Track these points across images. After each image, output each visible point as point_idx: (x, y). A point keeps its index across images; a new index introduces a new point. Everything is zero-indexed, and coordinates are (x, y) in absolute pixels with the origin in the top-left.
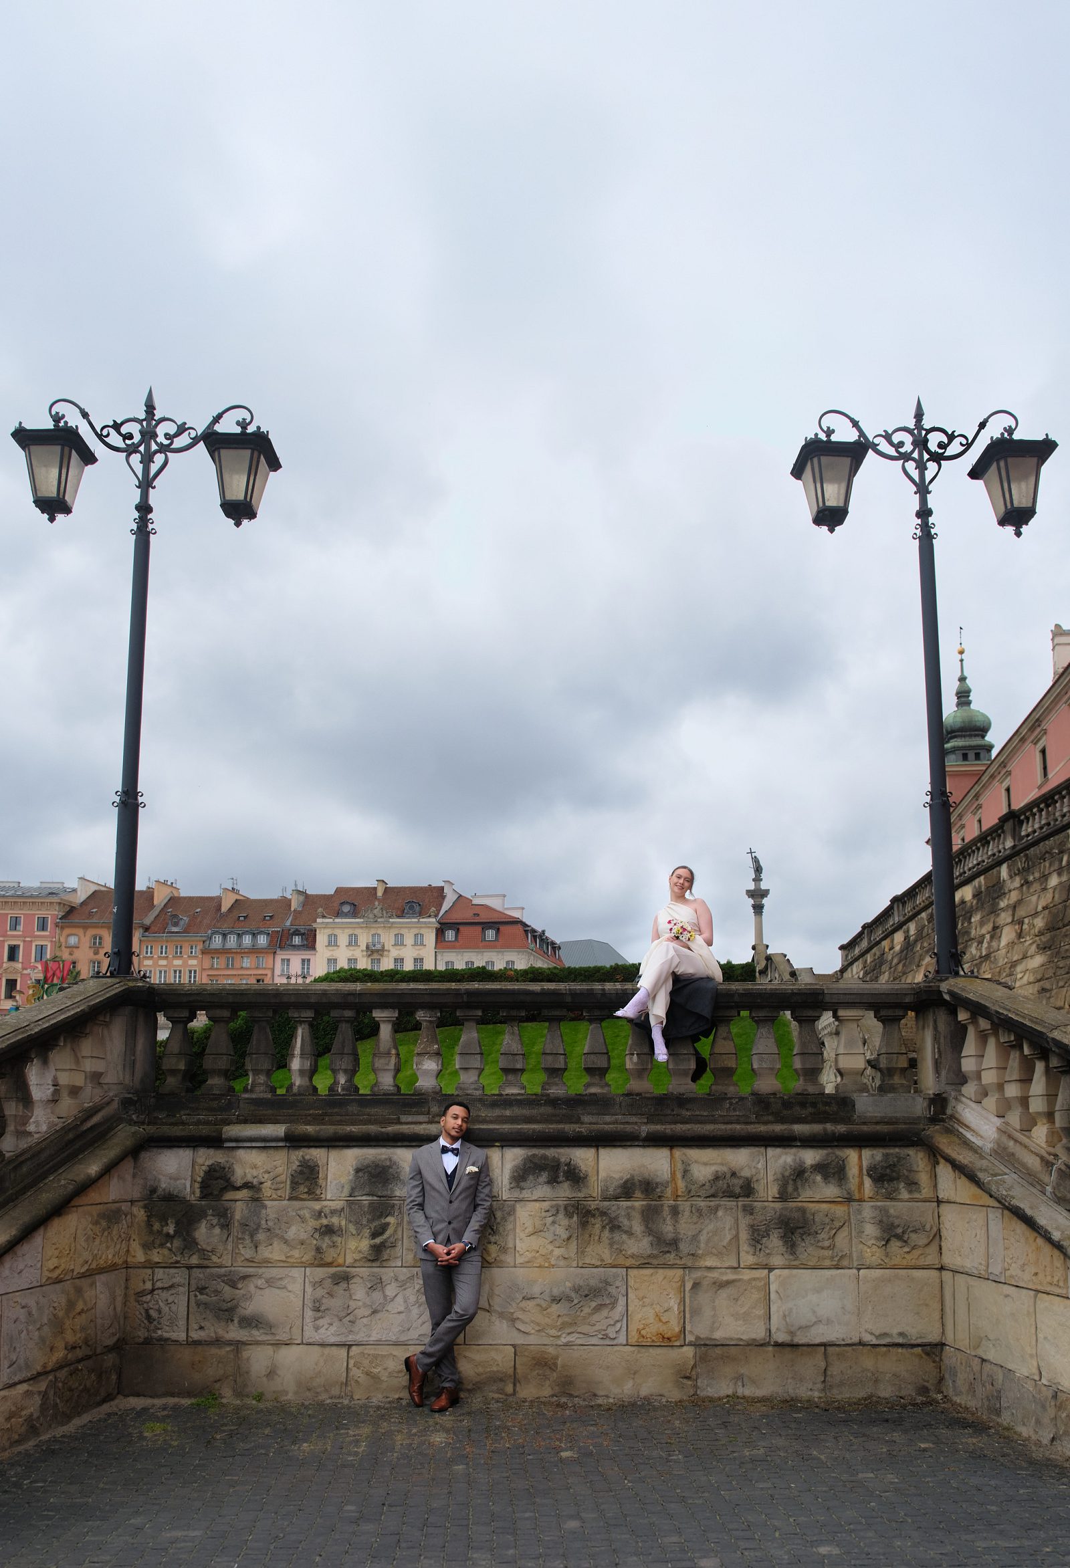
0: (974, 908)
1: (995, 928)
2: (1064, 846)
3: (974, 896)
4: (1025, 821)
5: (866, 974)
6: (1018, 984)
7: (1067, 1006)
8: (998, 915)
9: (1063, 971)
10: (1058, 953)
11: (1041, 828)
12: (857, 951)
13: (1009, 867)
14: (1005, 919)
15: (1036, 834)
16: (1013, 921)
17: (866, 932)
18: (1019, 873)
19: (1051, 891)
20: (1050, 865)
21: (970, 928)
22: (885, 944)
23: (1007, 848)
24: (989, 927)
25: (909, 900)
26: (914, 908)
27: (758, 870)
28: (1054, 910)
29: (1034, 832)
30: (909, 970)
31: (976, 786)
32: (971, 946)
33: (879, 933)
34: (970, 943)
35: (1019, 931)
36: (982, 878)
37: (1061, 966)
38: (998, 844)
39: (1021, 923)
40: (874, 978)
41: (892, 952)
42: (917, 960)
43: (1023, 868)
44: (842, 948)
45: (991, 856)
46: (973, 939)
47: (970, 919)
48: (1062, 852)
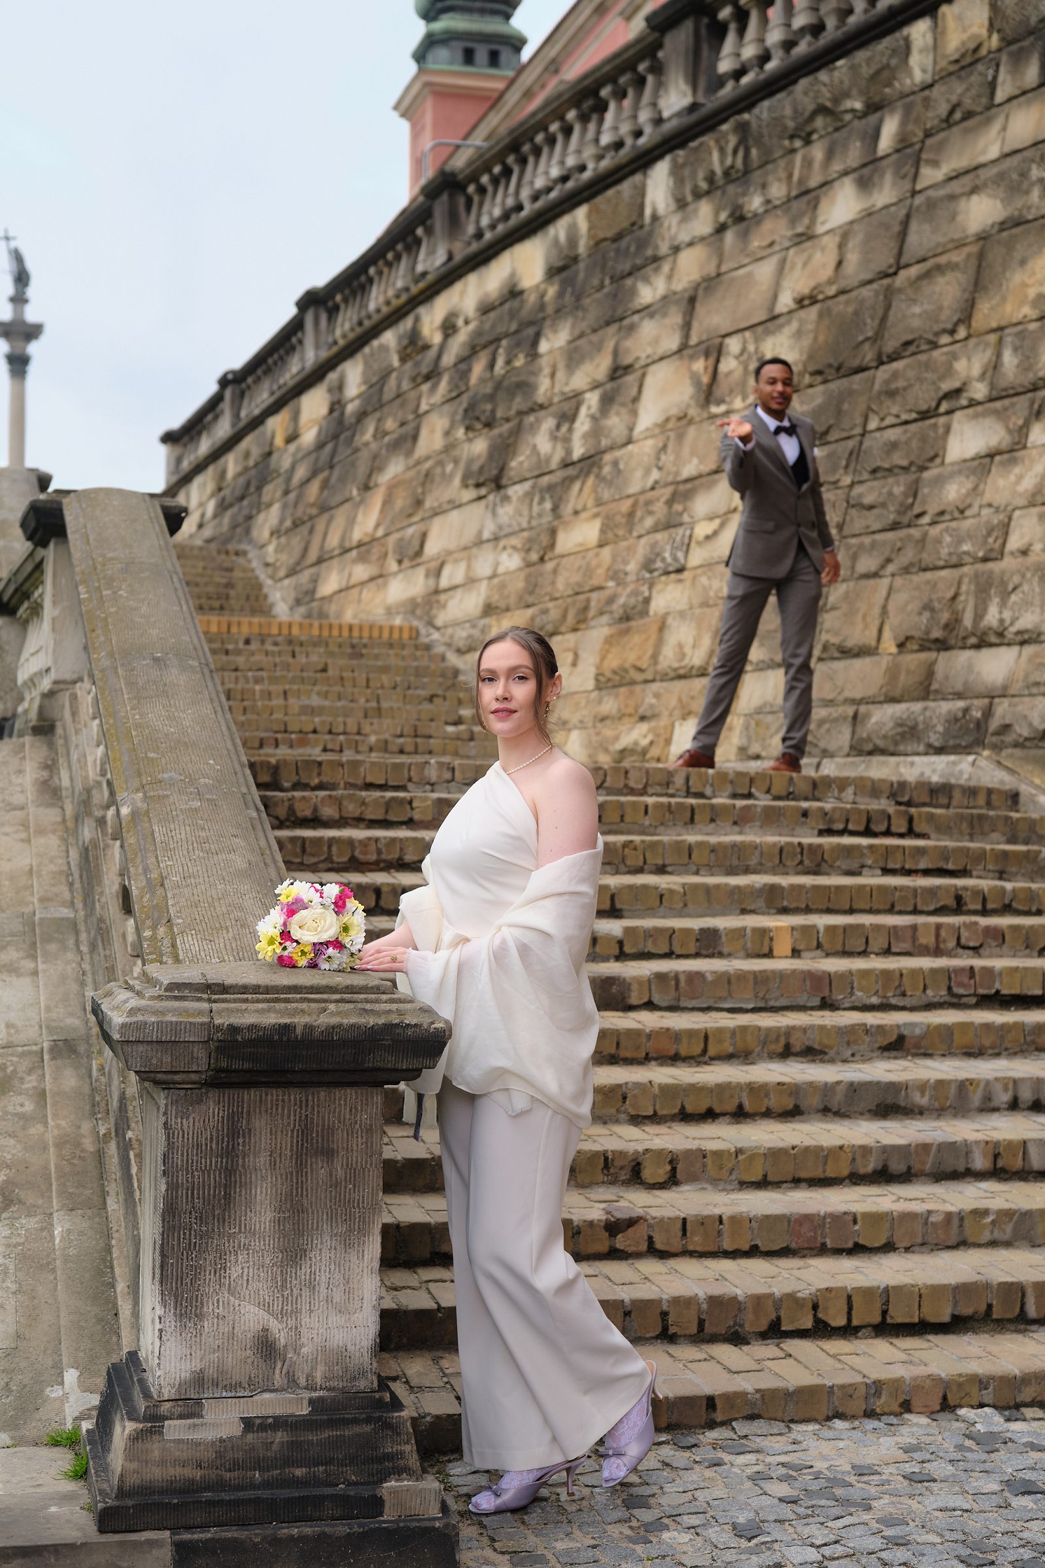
0: (550, 310)
1: (619, 371)
2: (889, 84)
3: (553, 272)
4: (733, 27)
5: (222, 507)
6: (696, 557)
7: (889, 645)
8: (632, 328)
9: (873, 520)
10: (855, 455)
11: (788, 45)
12: (205, 446)
13: (676, 172)
14: (656, 341)
15: (771, 66)
16: (683, 347)
17: (228, 394)
18: (713, 187)
19: (831, 243)
20: (830, 155)
21: (535, 374)
22: (277, 424)
23: (666, 114)
24: (600, 367)
25: (346, 300)
26: (360, 324)
27: (22, 278)
28: (842, 306)
29: (765, 57)
30: (339, 498)
31: (492, 114)
32: (534, 429)
33: (262, 397)
34: (531, 418)
35: (705, 379)
36: (581, 213)
37: (868, 500)
38: (636, 107)
39: (714, 351)
40: (240, 519)
41: (292, 447)
42: (362, 469)
43: (727, 173)
44: (169, 438)
45: (607, 148)
46: (542, 407)
47: (535, 343)
48: (875, 107)
